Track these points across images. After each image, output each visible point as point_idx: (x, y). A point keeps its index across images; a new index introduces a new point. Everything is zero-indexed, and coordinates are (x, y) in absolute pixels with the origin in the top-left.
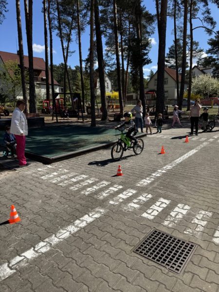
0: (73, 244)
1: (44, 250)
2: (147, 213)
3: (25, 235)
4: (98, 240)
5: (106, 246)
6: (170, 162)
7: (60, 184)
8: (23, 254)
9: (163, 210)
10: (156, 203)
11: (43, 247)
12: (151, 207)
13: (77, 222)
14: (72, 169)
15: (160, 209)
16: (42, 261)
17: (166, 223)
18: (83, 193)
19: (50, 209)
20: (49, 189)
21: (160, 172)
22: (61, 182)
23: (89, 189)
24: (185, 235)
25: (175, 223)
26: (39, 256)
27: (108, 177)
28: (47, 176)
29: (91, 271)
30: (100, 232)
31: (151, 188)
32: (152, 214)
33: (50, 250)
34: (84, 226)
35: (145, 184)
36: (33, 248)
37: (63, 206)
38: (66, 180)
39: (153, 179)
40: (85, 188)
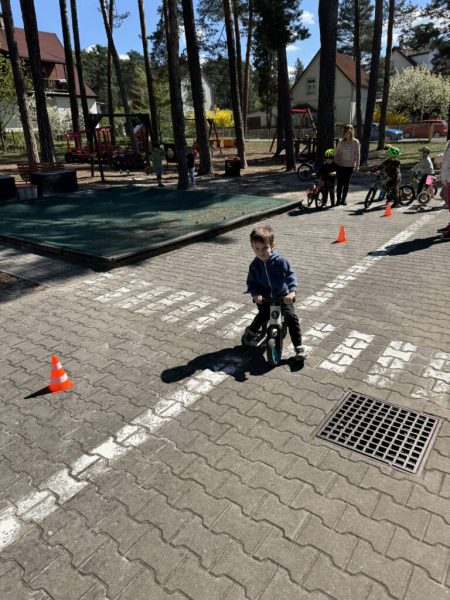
0: (193, 426)
1: (136, 441)
2: (330, 361)
3: (90, 413)
4: (242, 417)
5: (260, 427)
6: (361, 259)
7: (140, 311)
8: (94, 451)
9: (361, 355)
10: (344, 340)
11: (132, 436)
12: (336, 350)
13: (192, 383)
14: (157, 279)
15: (356, 354)
16: (137, 461)
17: (372, 379)
18: (190, 326)
19: (130, 360)
20: (118, 321)
21: (343, 280)
22: (140, 306)
23: (202, 319)
24: (414, 400)
25: (389, 378)
26: (129, 454)
27: (235, 293)
28: (107, 295)
29: (240, 477)
30: (242, 400)
31: (329, 312)
32: (341, 362)
33: (149, 441)
34: (206, 390)
35: (317, 304)
36: (112, 439)
37: (155, 353)
38: (151, 301)
39: (330, 295)
40: (193, 317)
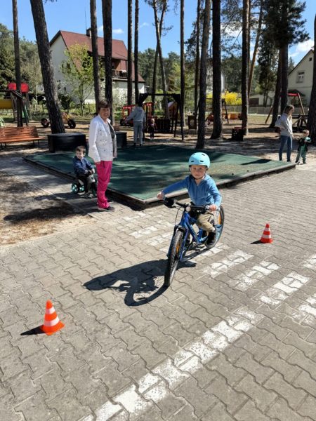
1: (157, 395)
8: (118, 399)
13: (208, 335)
27: (244, 243)
28: (140, 232)
34: (222, 346)
36: (134, 387)
37: (175, 294)
